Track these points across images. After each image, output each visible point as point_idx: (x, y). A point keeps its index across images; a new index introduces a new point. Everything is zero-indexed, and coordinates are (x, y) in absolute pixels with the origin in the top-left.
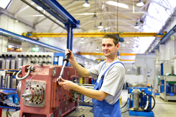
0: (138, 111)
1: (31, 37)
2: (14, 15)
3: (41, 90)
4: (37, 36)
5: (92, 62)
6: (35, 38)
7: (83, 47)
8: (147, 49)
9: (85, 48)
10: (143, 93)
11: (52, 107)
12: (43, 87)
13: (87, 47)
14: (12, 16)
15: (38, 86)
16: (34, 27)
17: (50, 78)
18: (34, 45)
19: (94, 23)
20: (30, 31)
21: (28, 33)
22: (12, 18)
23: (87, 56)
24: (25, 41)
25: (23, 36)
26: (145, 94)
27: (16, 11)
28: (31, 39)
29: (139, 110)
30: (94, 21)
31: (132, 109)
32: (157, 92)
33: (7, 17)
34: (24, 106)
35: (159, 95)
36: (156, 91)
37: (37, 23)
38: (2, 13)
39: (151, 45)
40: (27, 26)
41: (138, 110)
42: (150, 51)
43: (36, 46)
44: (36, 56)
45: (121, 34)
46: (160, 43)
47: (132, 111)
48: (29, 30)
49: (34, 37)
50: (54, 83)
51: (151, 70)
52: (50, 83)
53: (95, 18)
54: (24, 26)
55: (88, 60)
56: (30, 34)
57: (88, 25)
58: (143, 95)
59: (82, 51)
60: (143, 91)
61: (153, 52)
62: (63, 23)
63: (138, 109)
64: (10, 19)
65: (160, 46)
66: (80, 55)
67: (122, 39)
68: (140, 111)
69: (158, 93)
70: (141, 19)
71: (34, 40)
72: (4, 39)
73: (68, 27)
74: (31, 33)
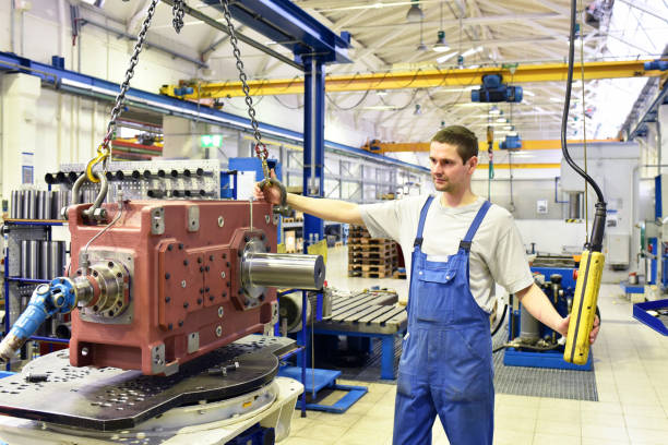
0: (535, 351)
1: (192, 97)
2: (126, 23)
3: (119, 275)
4: (215, 94)
5: (424, 177)
6: (207, 101)
7: (389, 124)
8: (623, 120)
9: (395, 128)
10: (556, 287)
11: (156, 323)
12: (128, 267)
13: (402, 123)
14: (121, 28)
15: (111, 265)
16: (201, 64)
17: (145, 241)
18: (204, 127)
19: (418, 37)
20: (187, 78)
21: (182, 83)
22: (120, 36)
23: (406, 157)
24: (171, 113)
25: (164, 97)
26: (561, 292)
27: (135, 10)
28: (193, 105)
29: (539, 345)
30: (417, 27)
31: (514, 343)
32: (637, 282)
33: (102, 35)
34: (81, 324)
35: (641, 291)
36: (633, 279)
37: (212, 48)
38: (86, 22)
39: (636, 106)
40: (178, 60)
41: (536, 347)
42: (634, 127)
43: (214, 129)
44: (161, 173)
45: (508, 73)
46: (661, 100)
47: (516, 349)
48: (184, 72)
49: (204, 96)
50: (159, 253)
51: (620, 201)
52: (145, 254)
53: (417, 18)
54: (167, 60)
55: (408, 170)
56: (189, 89)
57: (400, 43)
58: (556, 295)
59: (385, 138)
60: (556, 281)
61: (642, 133)
62: (288, 46)
63: (534, 343)
64: (113, 40)
65: (661, 109)
66: (377, 154)
67: (514, 89)
68: (542, 351)
69: (638, 286)
70: (591, 12)
71: (204, 108)
72: (99, 111)
73: (304, 59)
74: (192, 84)
